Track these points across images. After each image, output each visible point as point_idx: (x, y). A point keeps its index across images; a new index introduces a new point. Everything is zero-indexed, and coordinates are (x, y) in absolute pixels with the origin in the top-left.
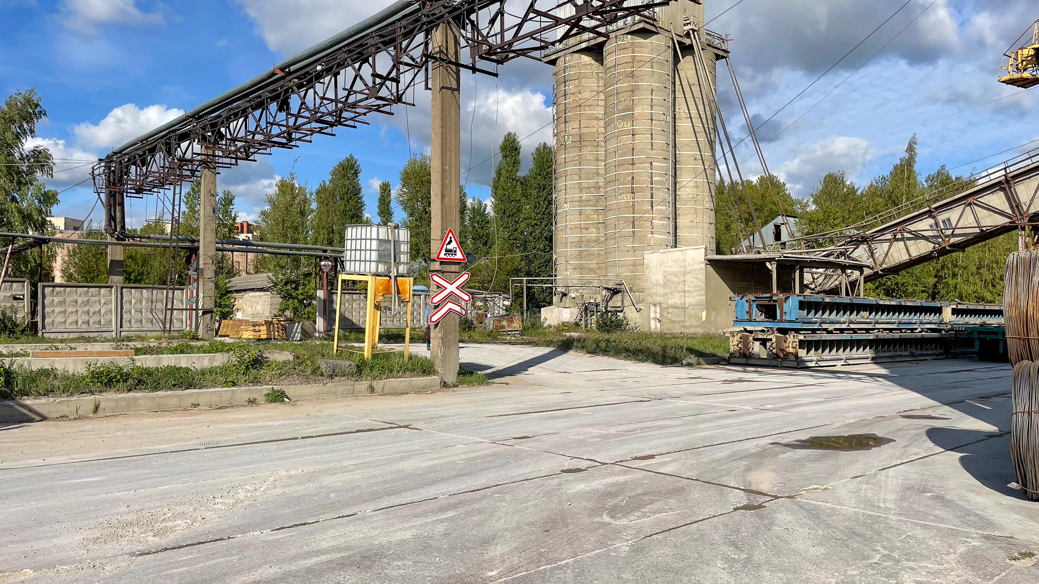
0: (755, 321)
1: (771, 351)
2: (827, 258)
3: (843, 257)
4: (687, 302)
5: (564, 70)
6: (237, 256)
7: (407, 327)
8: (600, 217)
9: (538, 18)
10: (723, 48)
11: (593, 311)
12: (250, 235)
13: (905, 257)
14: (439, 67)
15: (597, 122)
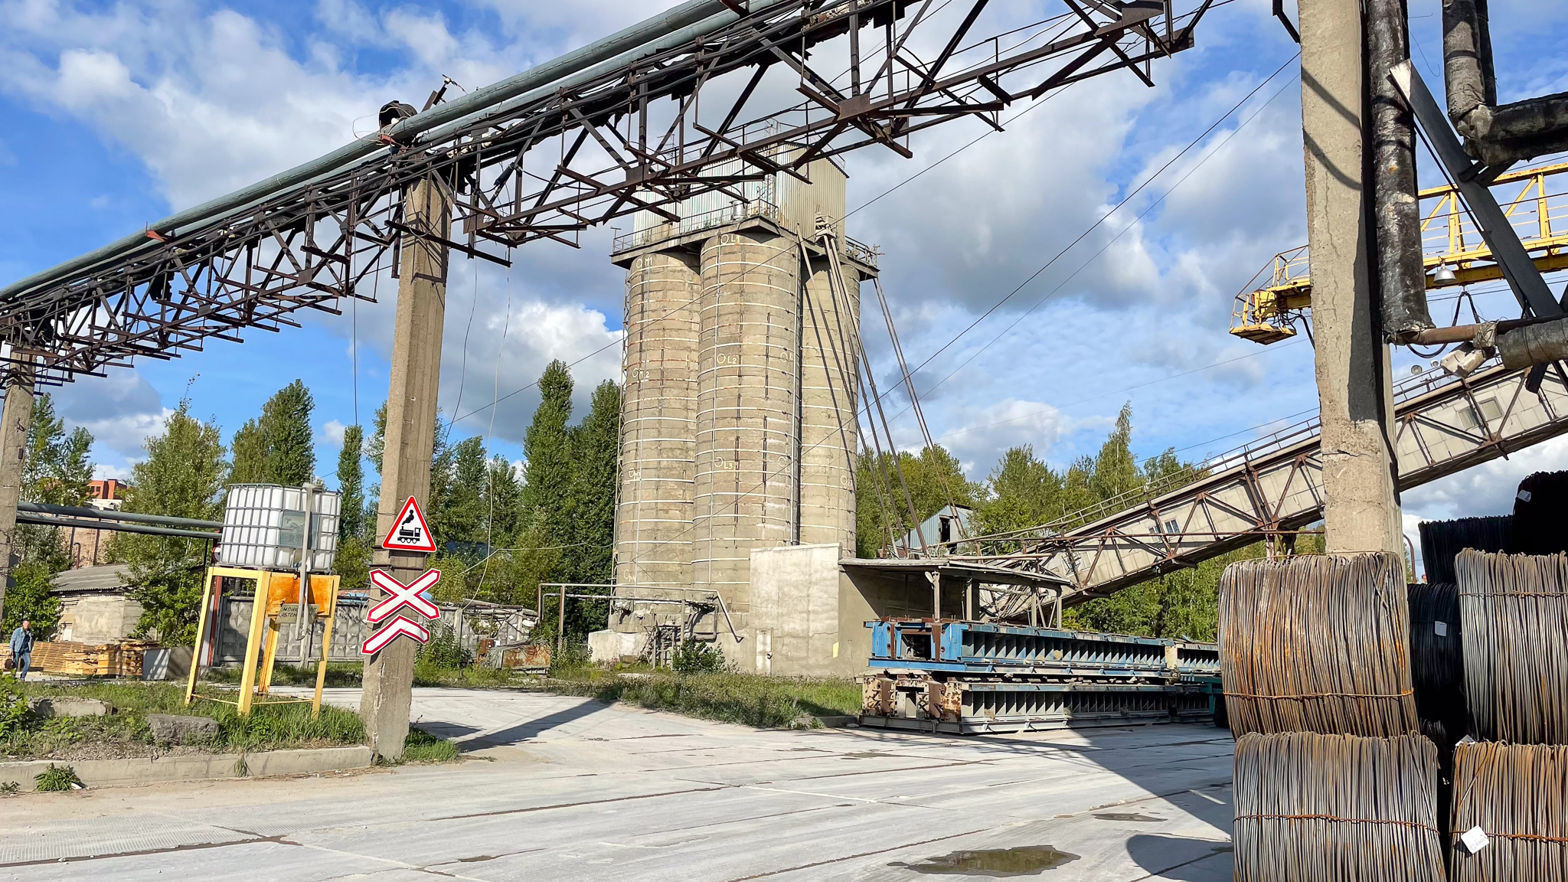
0: (900, 660)
1: (922, 707)
2: (1010, 570)
3: (1034, 569)
4: (811, 629)
5: (643, 277)
6: (81, 535)
7: (322, 659)
8: (688, 493)
9: (576, 184)
10: (871, 264)
11: (670, 639)
12: (118, 502)
13: (1117, 573)
14: (414, 244)
15: (687, 353)
